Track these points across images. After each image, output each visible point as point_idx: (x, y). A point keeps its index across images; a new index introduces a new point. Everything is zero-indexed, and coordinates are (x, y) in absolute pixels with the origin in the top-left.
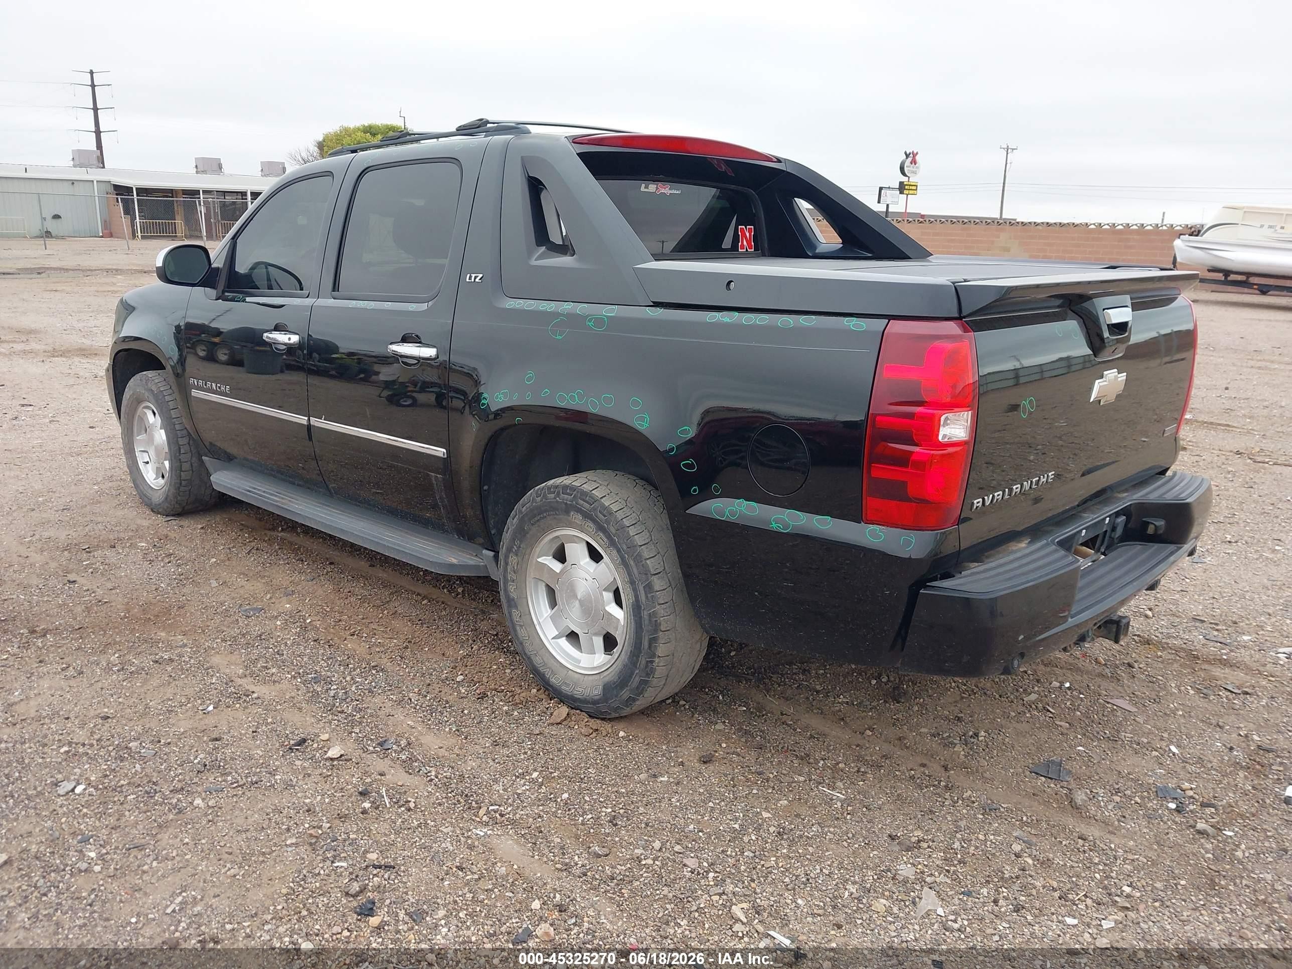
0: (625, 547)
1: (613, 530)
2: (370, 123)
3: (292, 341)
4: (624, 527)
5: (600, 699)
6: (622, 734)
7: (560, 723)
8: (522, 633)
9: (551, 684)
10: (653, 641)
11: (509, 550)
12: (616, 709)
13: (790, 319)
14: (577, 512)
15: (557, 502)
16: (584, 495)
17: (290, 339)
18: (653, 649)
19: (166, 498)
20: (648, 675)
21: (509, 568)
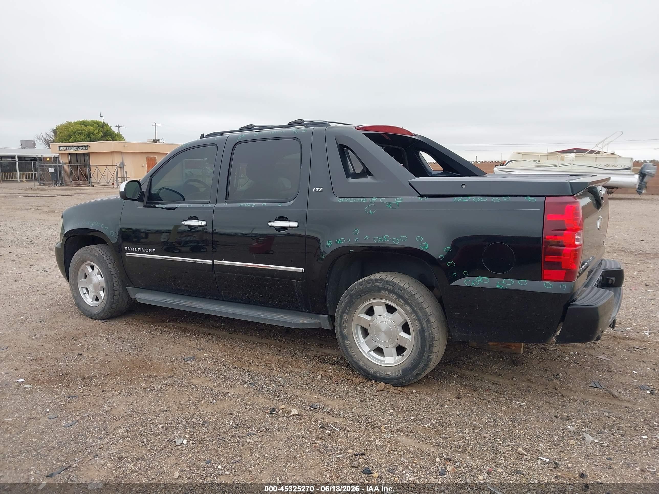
0: (414, 304)
1: (407, 297)
2: (83, 120)
3: (203, 224)
4: (412, 295)
5: (401, 377)
6: (414, 391)
7: (382, 390)
8: (351, 351)
9: (370, 373)
10: (431, 345)
11: (343, 312)
12: (409, 381)
13: (498, 199)
14: (386, 290)
15: (373, 287)
16: (388, 282)
17: (201, 223)
18: (431, 350)
19: (103, 311)
20: (428, 362)
21: (343, 321)
